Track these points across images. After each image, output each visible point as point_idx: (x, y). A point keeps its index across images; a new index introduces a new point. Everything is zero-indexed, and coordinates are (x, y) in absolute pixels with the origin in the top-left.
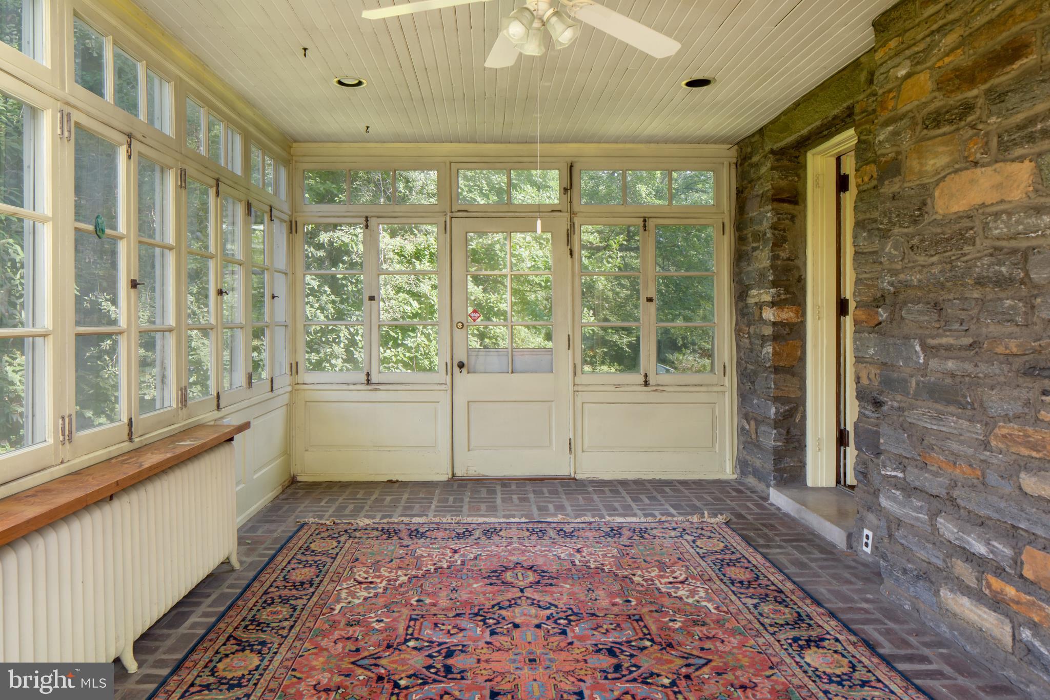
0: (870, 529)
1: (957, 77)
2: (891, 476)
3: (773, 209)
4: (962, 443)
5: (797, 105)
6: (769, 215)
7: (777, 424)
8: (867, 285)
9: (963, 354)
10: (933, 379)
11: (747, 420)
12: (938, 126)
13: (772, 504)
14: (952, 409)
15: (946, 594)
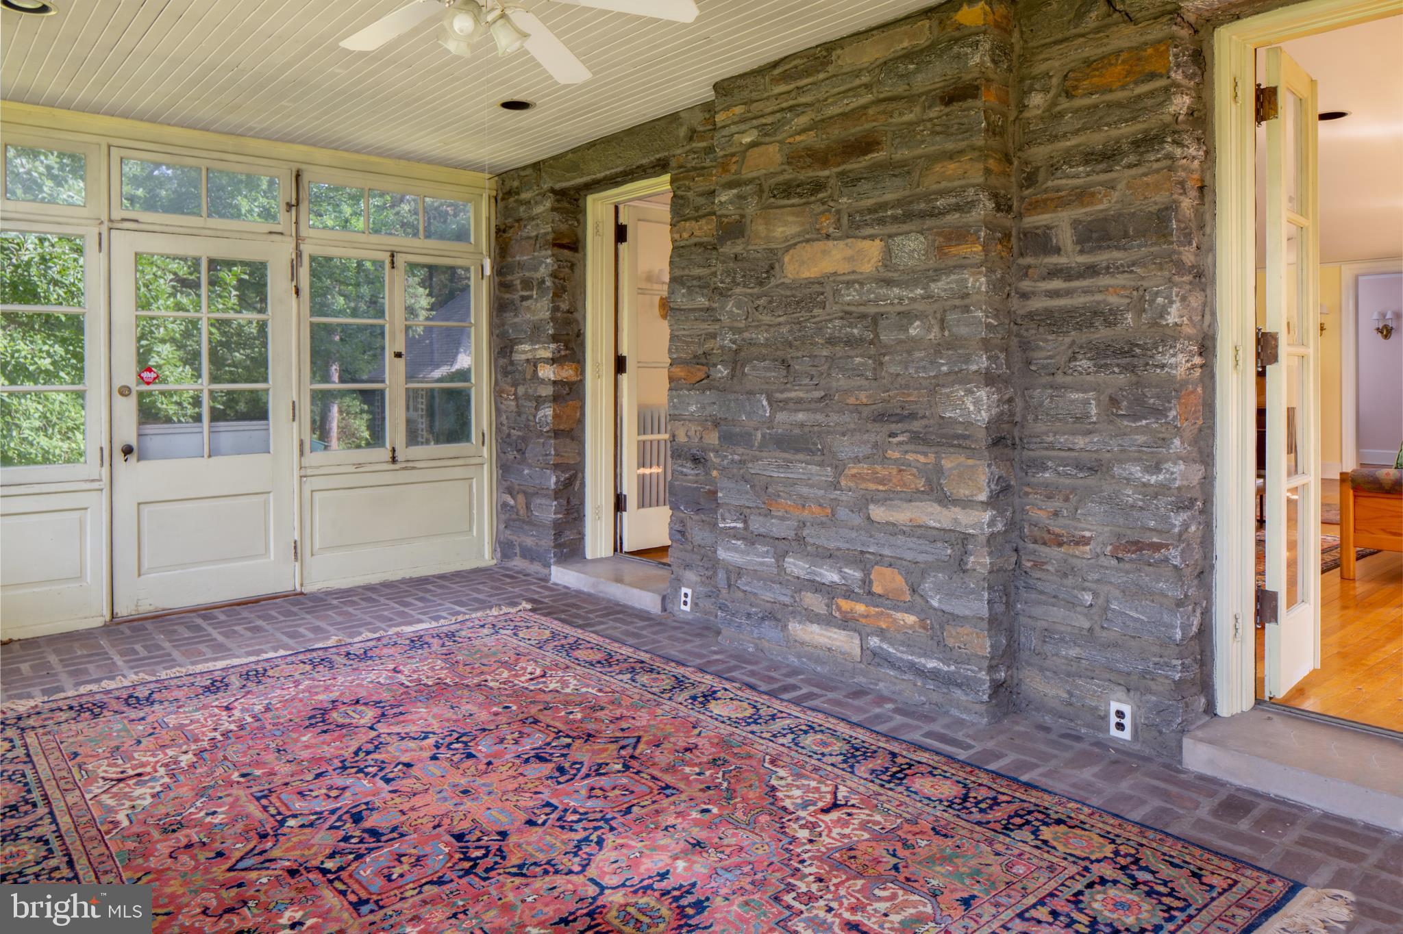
0: (688, 587)
1: (809, 156)
2: (730, 528)
3: (553, 255)
4: (811, 486)
5: (592, 145)
6: (549, 261)
7: (557, 494)
8: (684, 342)
9: (813, 405)
10: (780, 431)
11: (511, 494)
12: (788, 197)
13: (555, 584)
14: (800, 456)
15: (796, 628)
